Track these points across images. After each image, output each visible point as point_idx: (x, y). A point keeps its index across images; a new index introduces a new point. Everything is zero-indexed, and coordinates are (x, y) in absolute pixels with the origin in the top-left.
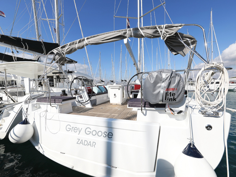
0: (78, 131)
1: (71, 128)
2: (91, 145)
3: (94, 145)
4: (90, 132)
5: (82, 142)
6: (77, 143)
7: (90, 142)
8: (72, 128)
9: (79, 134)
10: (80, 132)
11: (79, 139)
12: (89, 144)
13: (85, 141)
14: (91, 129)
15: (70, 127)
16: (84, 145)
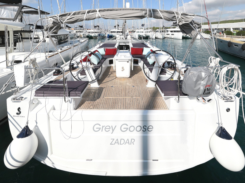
0: (111, 129)
1: (101, 127)
2: (129, 143)
3: (133, 142)
4: (127, 128)
5: (117, 142)
6: (111, 144)
7: (128, 139)
8: (103, 127)
9: (112, 133)
10: (113, 130)
11: (114, 139)
12: (126, 143)
13: (121, 139)
14: (127, 125)
15: (99, 127)
16: (120, 144)
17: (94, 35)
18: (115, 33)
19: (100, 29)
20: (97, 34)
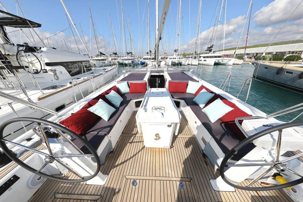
17: (128, 62)
18: (147, 59)
19: (132, 56)
20: (130, 62)
